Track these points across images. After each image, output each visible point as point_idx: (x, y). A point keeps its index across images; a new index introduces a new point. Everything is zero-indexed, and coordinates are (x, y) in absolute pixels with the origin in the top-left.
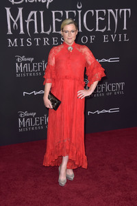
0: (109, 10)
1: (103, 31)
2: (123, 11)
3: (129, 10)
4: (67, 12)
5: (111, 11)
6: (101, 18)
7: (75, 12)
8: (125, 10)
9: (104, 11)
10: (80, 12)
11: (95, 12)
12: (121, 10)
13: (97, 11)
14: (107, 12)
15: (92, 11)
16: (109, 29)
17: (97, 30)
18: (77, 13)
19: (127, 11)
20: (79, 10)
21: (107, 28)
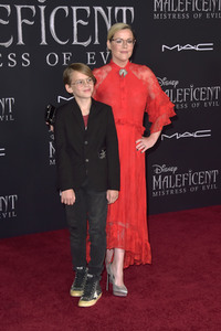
0: (96, 8)
1: (86, 44)
2: (121, 11)
3: (132, 9)
4: (19, 8)
5: (100, 9)
6: (81, 21)
7: (33, 7)
8: (124, 9)
9: (88, 8)
10: (43, 8)
11: (71, 11)
12: (117, 9)
13: (75, 9)
14: (92, 11)
15: (66, 8)
16: (97, 42)
17: (75, 42)
18: (38, 10)
19: (128, 11)
20: (42, 4)
21: (93, 40)
